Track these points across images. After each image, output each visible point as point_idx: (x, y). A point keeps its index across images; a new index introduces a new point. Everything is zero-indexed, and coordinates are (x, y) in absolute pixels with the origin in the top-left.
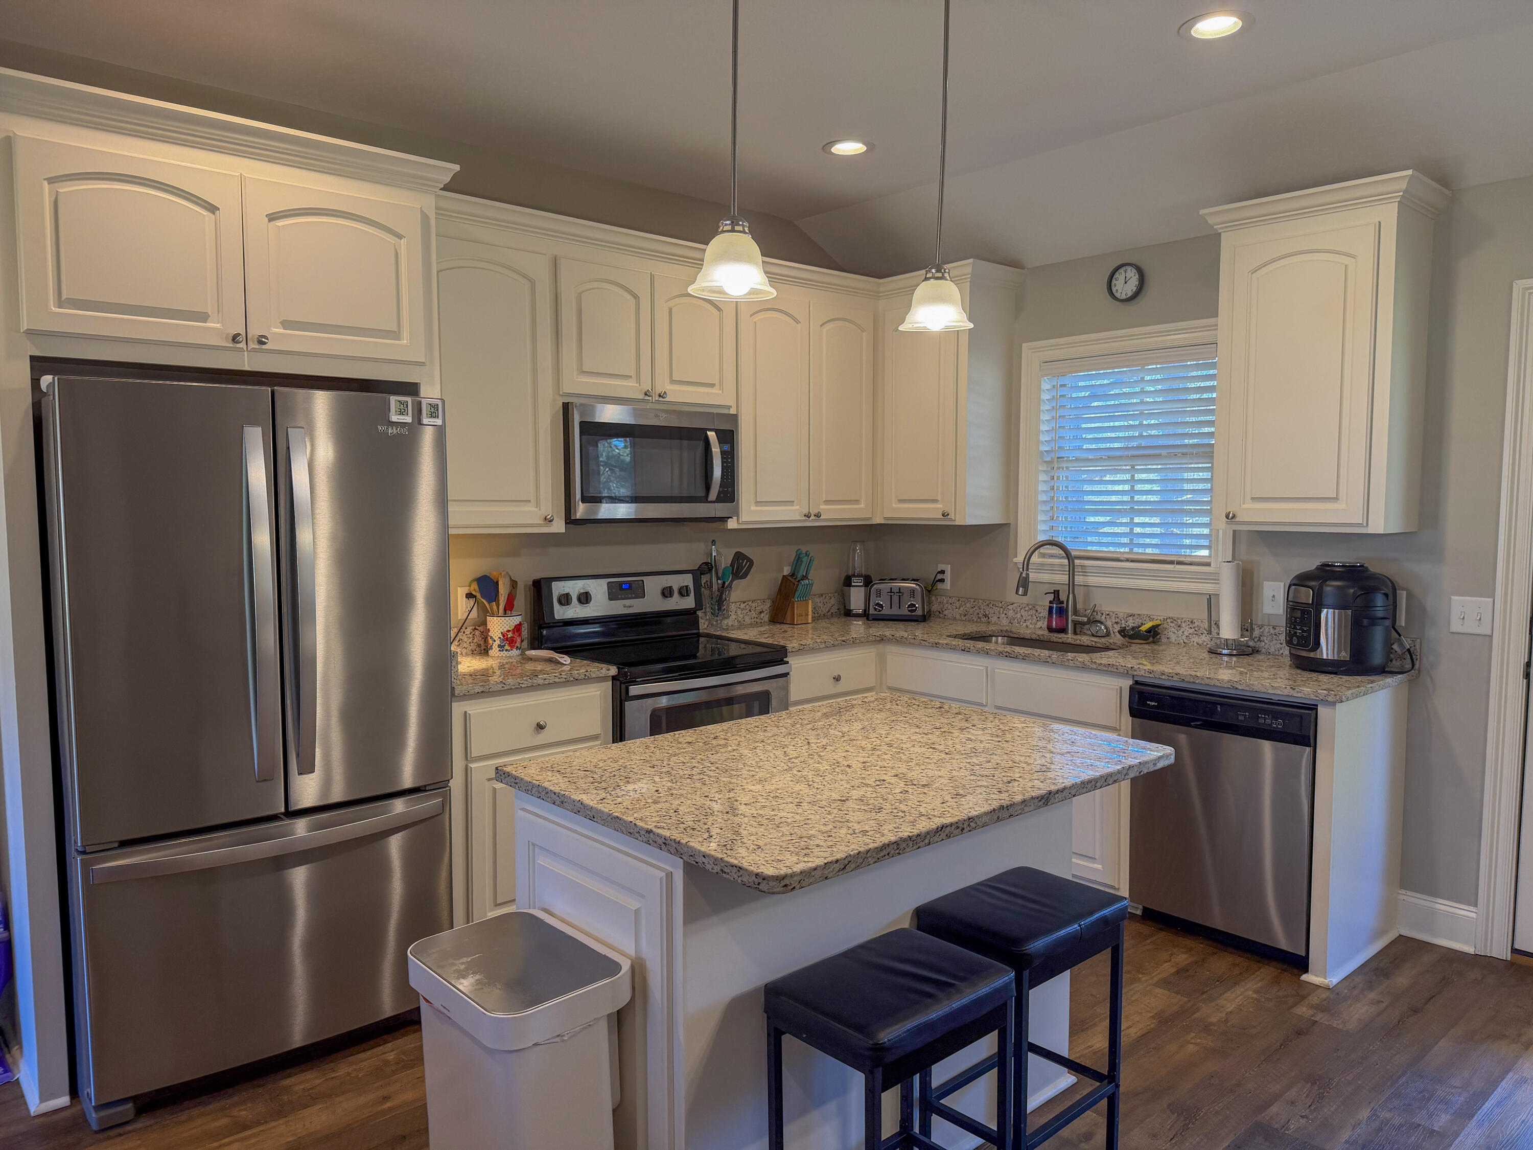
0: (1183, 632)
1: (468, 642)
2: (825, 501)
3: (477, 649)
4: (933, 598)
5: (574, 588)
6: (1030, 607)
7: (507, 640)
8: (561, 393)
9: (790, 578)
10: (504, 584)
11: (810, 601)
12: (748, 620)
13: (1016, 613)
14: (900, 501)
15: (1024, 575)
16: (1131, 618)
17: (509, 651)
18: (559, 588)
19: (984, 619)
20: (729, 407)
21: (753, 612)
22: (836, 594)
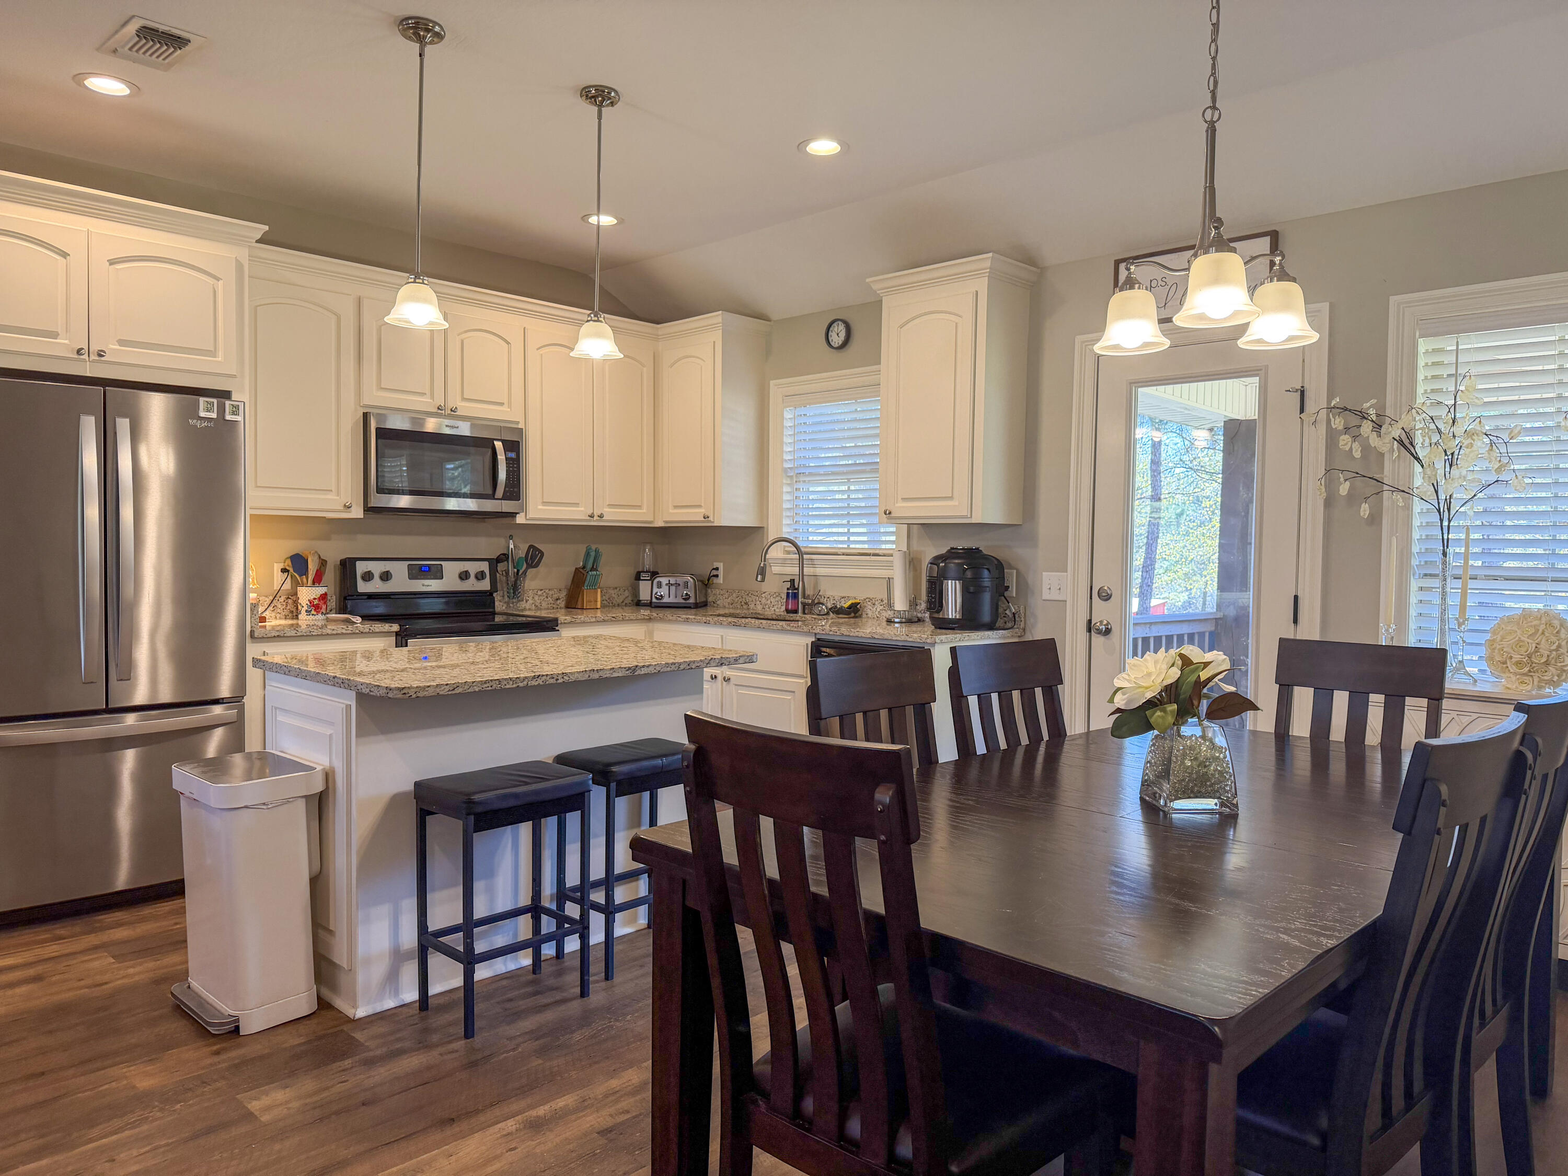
1: (282, 609)
2: (609, 505)
3: (290, 615)
4: (709, 591)
5: (377, 568)
6: (777, 594)
7: (313, 606)
8: (361, 405)
9: (581, 570)
10: (313, 560)
11: (599, 590)
12: (544, 605)
13: (767, 601)
14: (676, 507)
15: (762, 565)
16: (843, 599)
17: (315, 615)
18: (361, 567)
19: (745, 607)
20: (518, 423)
21: (549, 598)
22: (630, 588)
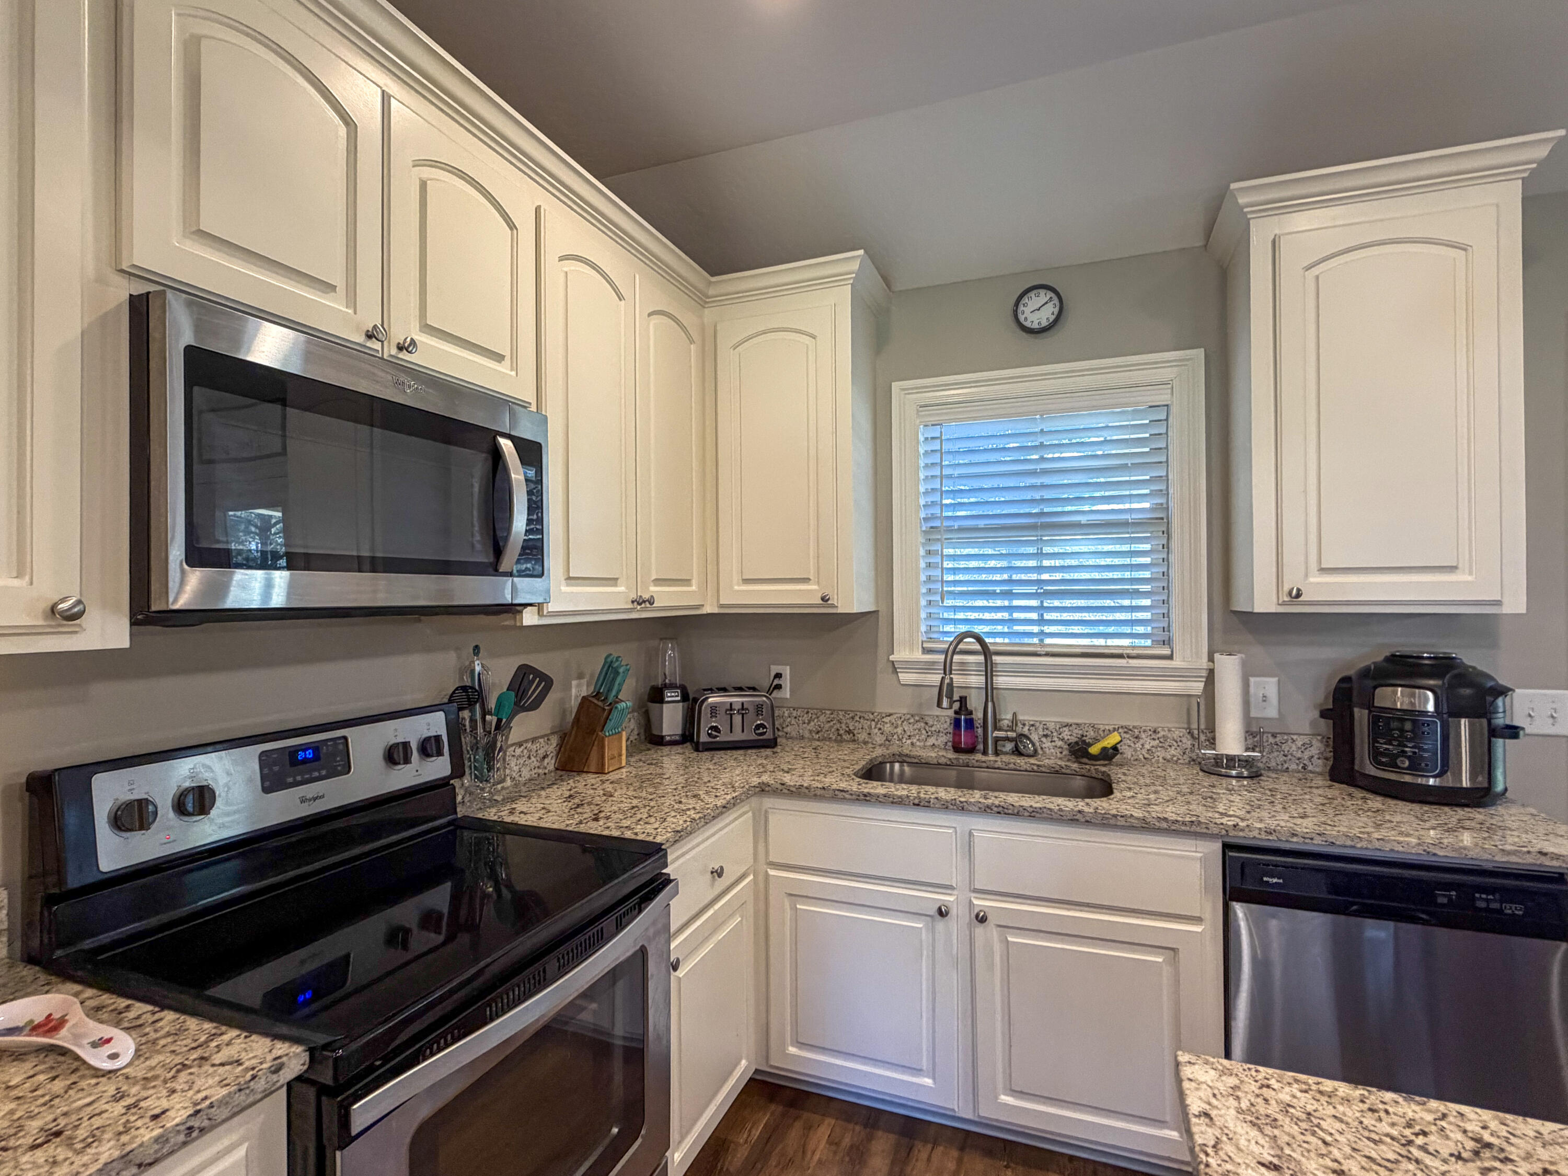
0: (1143, 745)
2: (656, 580)
5: (164, 782)
6: (917, 718)
8: (124, 267)
9: (593, 701)
11: (623, 734)
13: (896, 727)
14: (746, 581)
18: (114, 789)
19: (846, 737)
22: (639, 715)
